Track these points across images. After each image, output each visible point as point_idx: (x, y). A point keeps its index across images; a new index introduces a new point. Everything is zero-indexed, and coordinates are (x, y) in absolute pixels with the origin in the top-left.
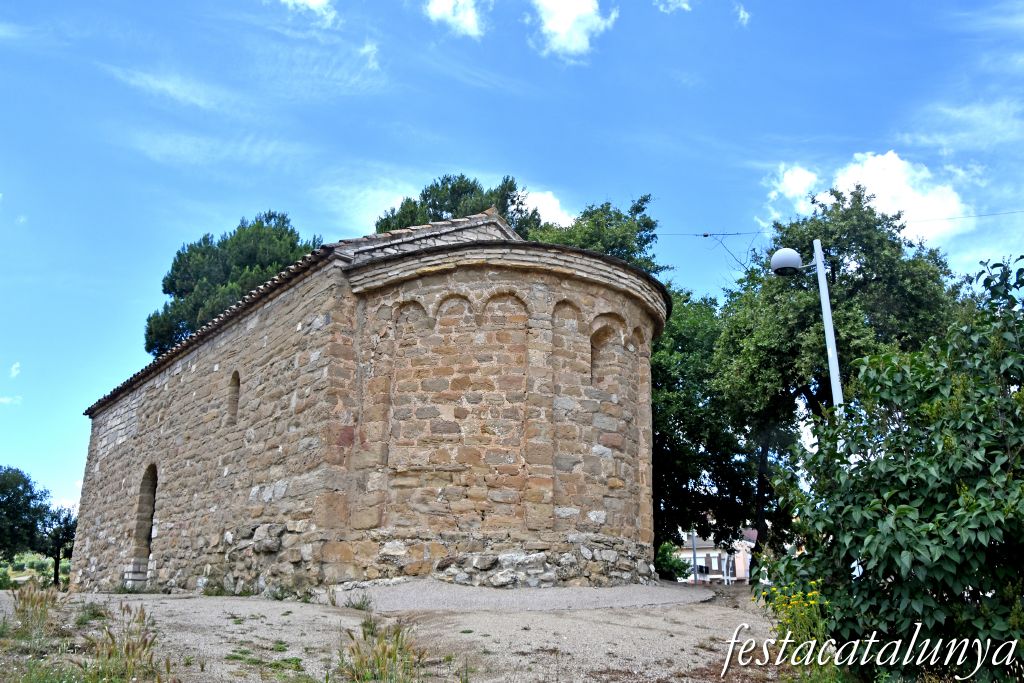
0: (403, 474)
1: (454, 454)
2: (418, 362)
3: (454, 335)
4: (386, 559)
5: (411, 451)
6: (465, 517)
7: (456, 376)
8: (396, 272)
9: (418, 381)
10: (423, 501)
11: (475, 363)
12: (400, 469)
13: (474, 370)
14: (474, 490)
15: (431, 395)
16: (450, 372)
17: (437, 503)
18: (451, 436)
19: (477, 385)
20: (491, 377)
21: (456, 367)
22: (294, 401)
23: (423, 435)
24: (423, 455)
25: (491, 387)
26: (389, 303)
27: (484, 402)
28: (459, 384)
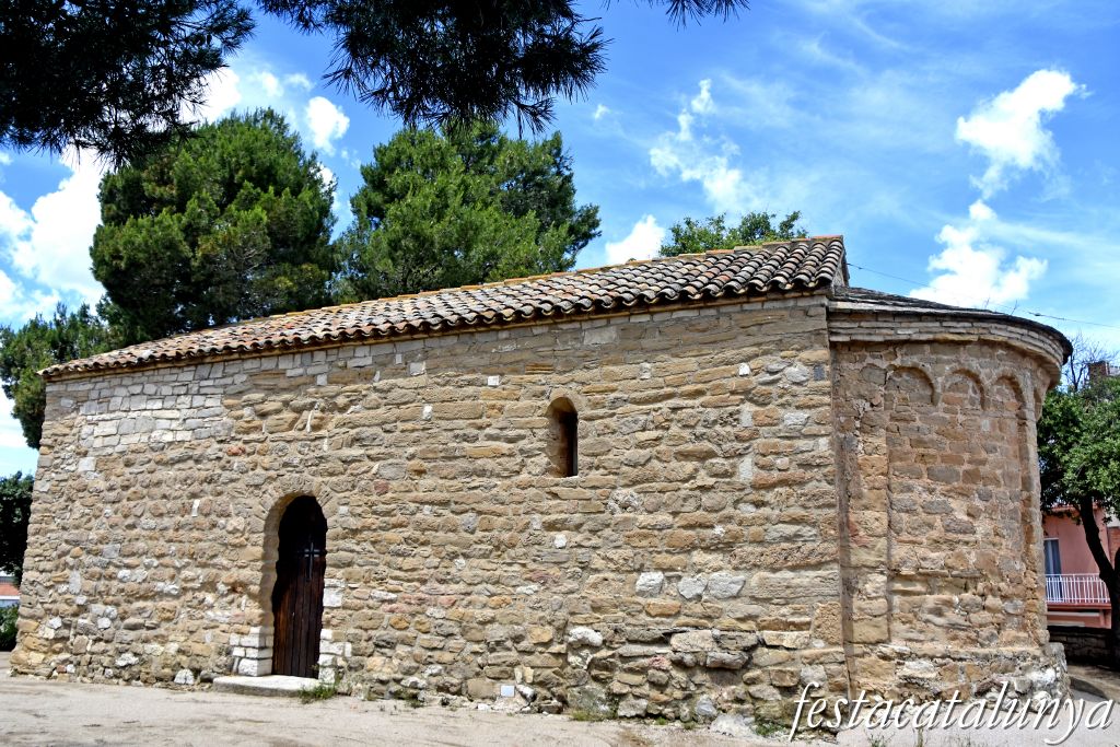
0: (908, 579)
1: (973, 558)
2: (920, 443)
3: (961, 418)
4: (909, 682)
5: (921, 551)
6: (985, 632)
7: (966, 467)
8: (905, 331)
9: (923, 467)
10: (938, 612)
11: (984, 455)
12: (905, 571)
13: (983, 462)
14: (991, 601)
15: (940, 487)
16: (961, 463)
17: (953, 616)
18: (966, 538)
19: (988, 480)
20: (998, 472)
21: (966, 456)
22: (746, 470)
23: (935, 534)
24: (936, 558)
25: (998, 484)
26: (884, 364)
27: (994, 500)
28: (971, 476)
